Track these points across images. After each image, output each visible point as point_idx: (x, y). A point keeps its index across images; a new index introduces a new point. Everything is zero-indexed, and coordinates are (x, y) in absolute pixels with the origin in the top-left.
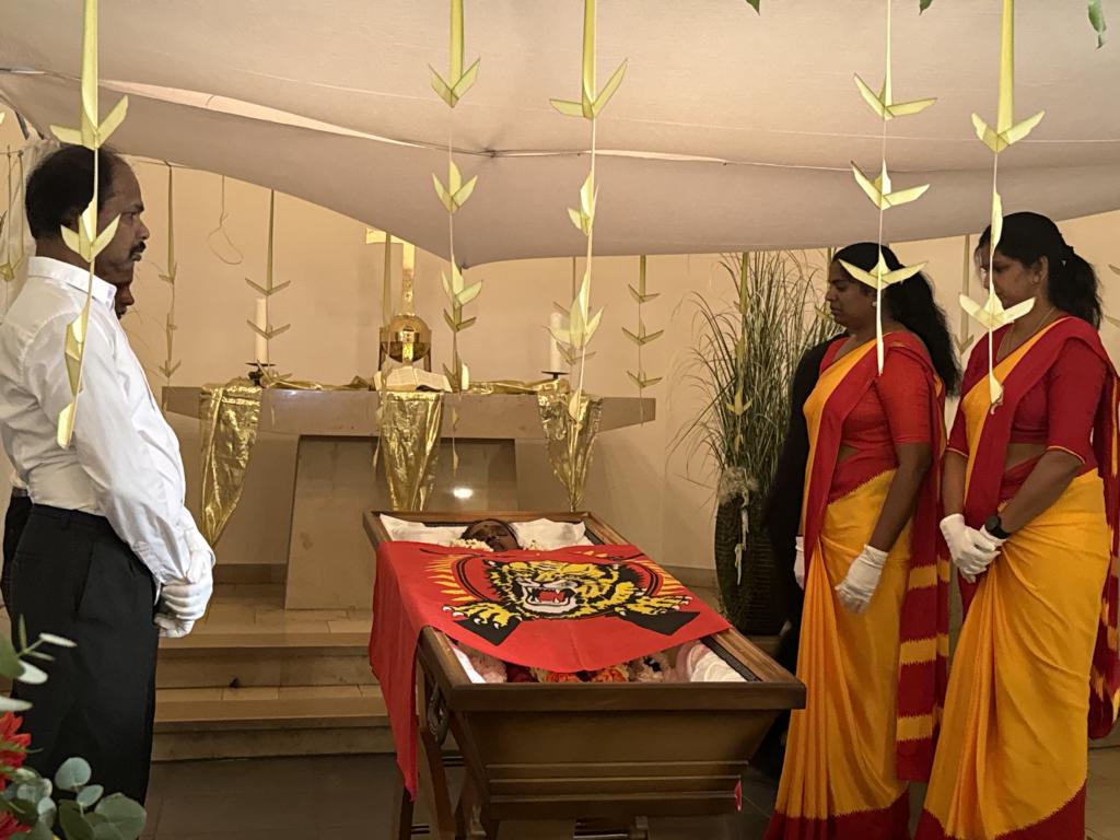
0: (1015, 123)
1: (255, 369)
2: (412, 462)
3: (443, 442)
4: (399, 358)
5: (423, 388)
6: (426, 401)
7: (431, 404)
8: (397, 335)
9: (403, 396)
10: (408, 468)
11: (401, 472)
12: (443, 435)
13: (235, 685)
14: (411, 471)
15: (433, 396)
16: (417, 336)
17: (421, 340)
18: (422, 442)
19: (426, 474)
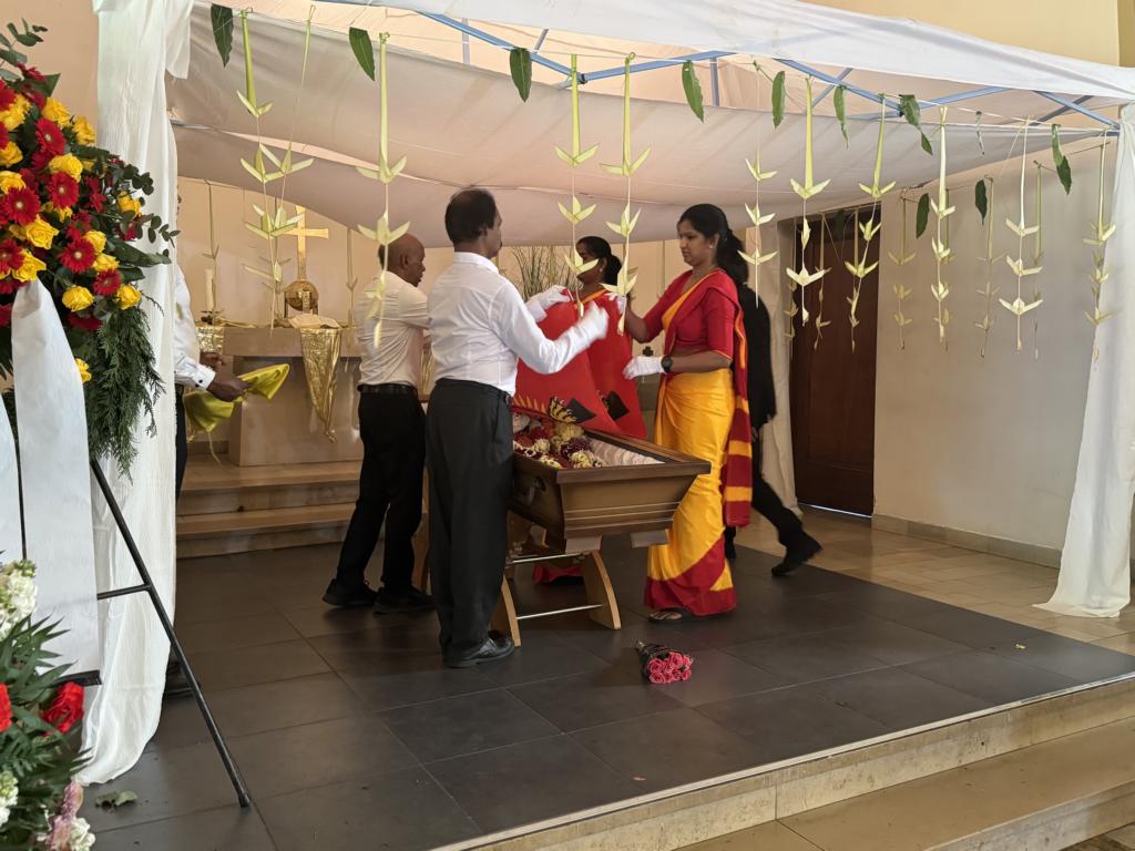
0: (815, 183)
1: (206, 315)
2: (324, 373)
3: (342, 360)
5: (324, 327)
6: (328, 334)
7: (331, 336)
8: (297, 294)
9: (313, 331)
10: (321, 375)
11: (316, 379)
12: (342, 355)
13: (241, 510)
14: (323, 379)
15: (332, 331)
16: (310, 294)
17: (314, 296)
18: (329, 360)
19: (333, 379)
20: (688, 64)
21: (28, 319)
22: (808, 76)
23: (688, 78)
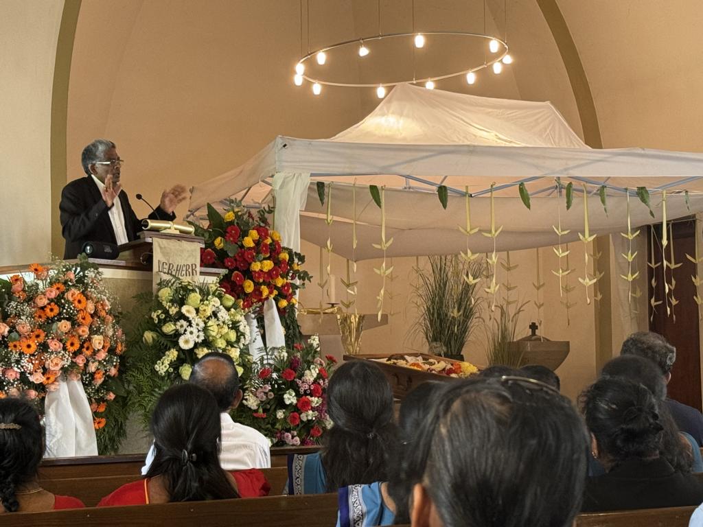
20: (522, 184)
21: (269, 312)
22: (584, 183)
23: (522, 190)
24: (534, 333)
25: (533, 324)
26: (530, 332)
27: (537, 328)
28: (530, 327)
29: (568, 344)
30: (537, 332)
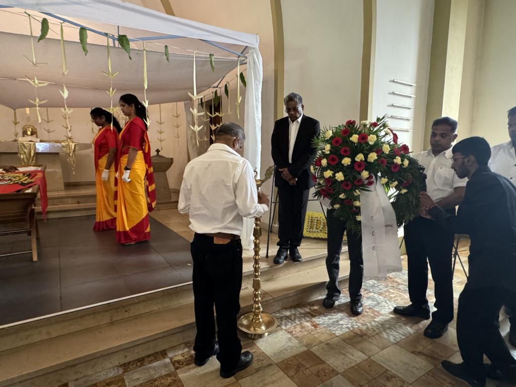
4: (27, 135)
5: (30, 141)
6: (31, 144)
7: (32, 145)
8: (26, 129)
9: (25, 143)
10: (27, 159)
12: (36, 152)
15: (33, 143)
16: (32, 129)
17: (34, 130)
18: (30, 153)
22: (62, 21)
24: (158, 153)
25: (158, 149)
26: (156, 153)
27: (159, 151)
28: (156, 151)
29: (172, 159)
30: (160, 153)
